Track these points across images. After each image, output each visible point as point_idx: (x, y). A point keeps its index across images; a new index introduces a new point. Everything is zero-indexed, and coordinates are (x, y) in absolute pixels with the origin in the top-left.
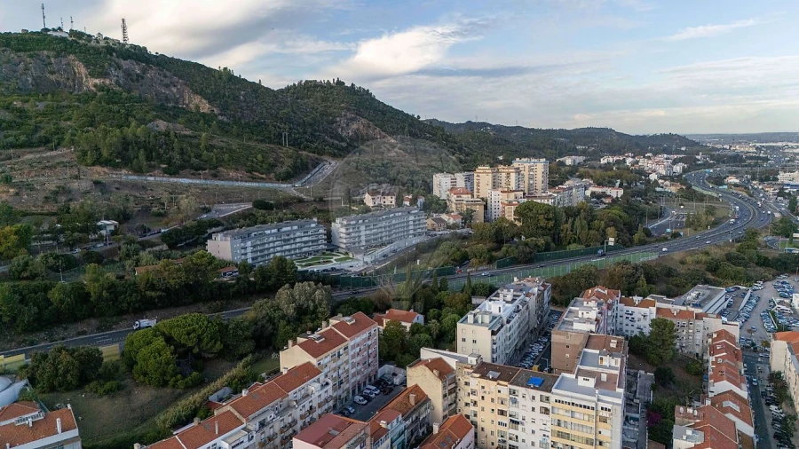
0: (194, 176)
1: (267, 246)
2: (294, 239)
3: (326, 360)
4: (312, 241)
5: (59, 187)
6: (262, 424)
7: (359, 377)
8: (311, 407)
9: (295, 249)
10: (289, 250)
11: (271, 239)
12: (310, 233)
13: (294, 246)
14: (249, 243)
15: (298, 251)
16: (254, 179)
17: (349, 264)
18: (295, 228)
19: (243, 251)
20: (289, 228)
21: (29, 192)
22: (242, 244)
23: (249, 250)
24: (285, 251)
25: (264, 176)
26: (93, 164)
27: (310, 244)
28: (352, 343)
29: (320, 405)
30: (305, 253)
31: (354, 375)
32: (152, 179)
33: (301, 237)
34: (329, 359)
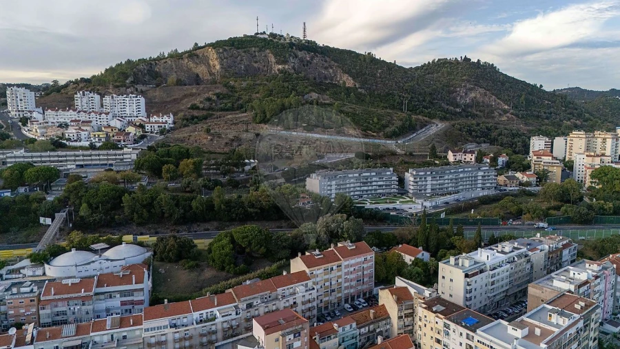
0: (324, 132)
1: (348, 186)
2: (371, 182)
3: (319, 272)
4: (386, 185)
5: (235, 137)
6: (250, 306)
7: (352, 291)
8: (295, 303)
9: (371, 190)
10: (367, 191)
11: (352, 181)
12: (384, 179)
13: (370, 188)
14: (334, 183)
15: (373, 192)
16: (366, 136)
17: (409, 206)
18: (374, 174)
19: (329, 188)
20: (368, 174)
21: (218, 139)
22: (329, 183)
23: (334, 187)
24: (363, 191)
25: (375, 134)
26: (260, 123)
27: (384, 187)
28: (347, 263)
29: (303, 303)
30: (380, 194)
31: (346, 288)
32: (295, 133)
33: (377, 181)
34: (321, 271)
